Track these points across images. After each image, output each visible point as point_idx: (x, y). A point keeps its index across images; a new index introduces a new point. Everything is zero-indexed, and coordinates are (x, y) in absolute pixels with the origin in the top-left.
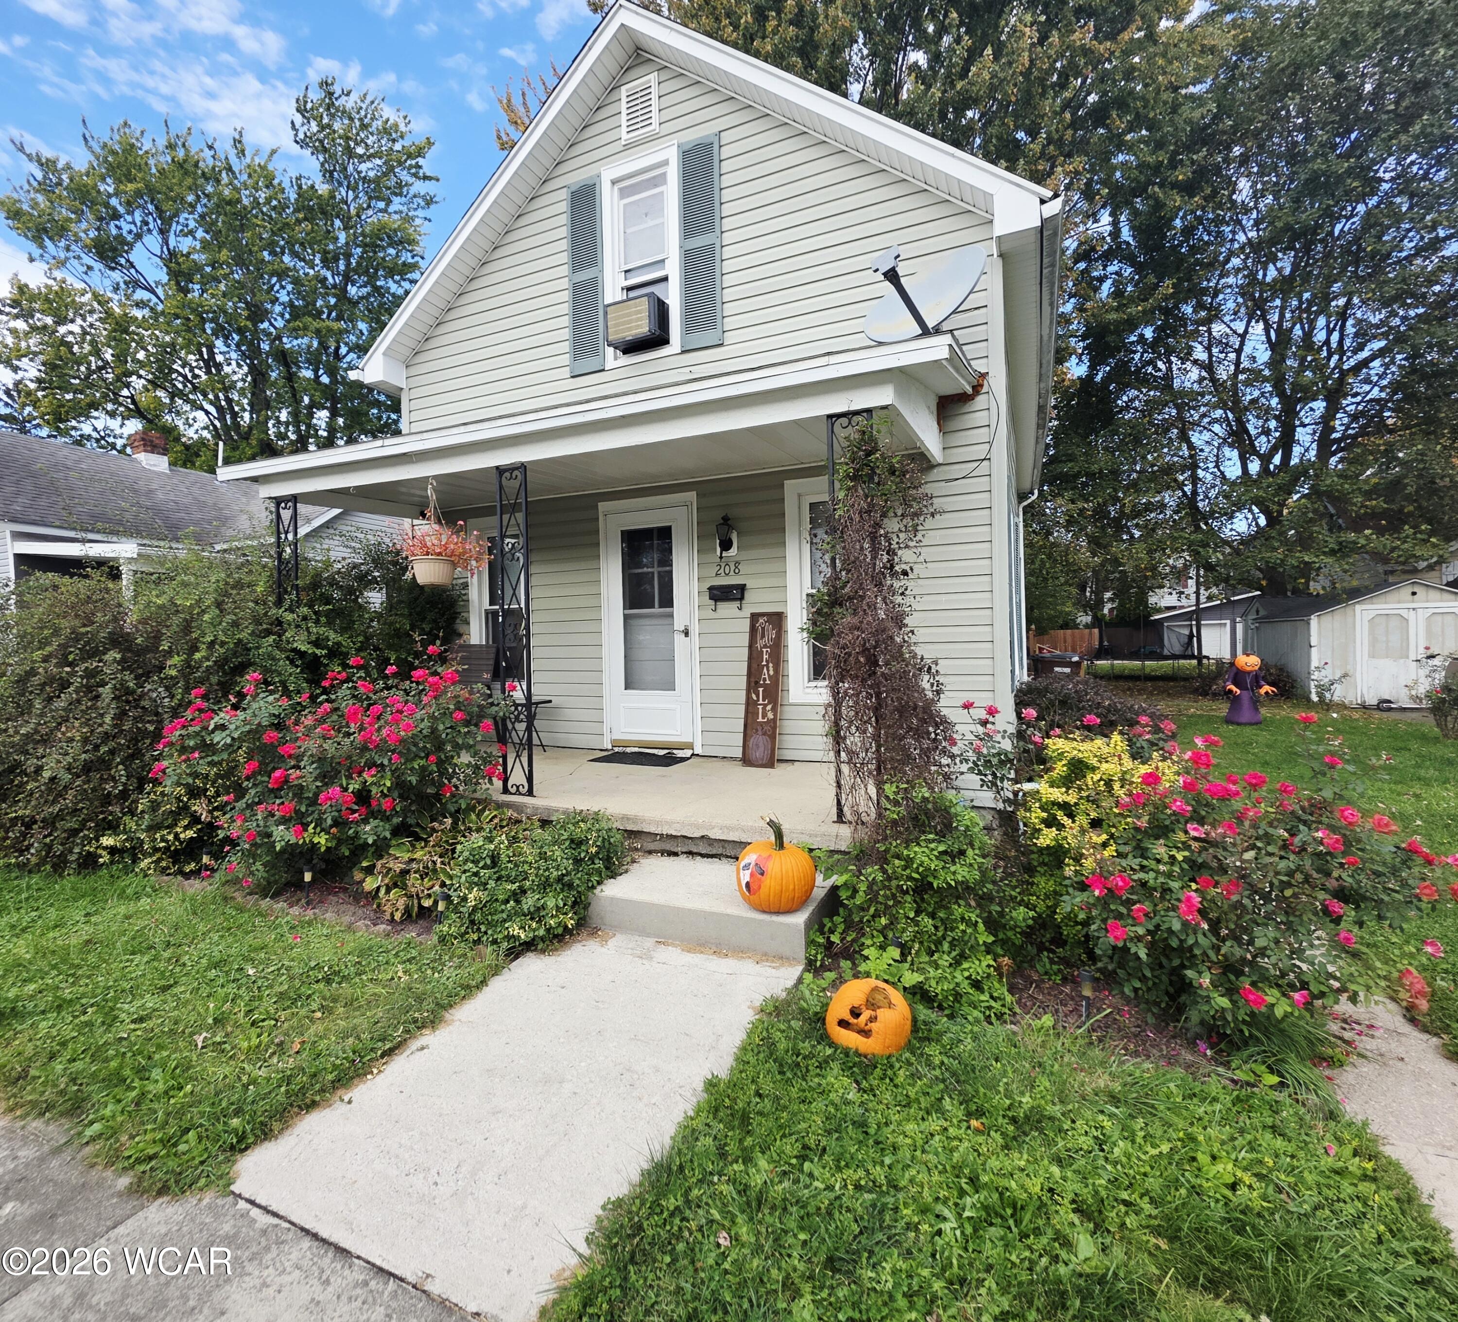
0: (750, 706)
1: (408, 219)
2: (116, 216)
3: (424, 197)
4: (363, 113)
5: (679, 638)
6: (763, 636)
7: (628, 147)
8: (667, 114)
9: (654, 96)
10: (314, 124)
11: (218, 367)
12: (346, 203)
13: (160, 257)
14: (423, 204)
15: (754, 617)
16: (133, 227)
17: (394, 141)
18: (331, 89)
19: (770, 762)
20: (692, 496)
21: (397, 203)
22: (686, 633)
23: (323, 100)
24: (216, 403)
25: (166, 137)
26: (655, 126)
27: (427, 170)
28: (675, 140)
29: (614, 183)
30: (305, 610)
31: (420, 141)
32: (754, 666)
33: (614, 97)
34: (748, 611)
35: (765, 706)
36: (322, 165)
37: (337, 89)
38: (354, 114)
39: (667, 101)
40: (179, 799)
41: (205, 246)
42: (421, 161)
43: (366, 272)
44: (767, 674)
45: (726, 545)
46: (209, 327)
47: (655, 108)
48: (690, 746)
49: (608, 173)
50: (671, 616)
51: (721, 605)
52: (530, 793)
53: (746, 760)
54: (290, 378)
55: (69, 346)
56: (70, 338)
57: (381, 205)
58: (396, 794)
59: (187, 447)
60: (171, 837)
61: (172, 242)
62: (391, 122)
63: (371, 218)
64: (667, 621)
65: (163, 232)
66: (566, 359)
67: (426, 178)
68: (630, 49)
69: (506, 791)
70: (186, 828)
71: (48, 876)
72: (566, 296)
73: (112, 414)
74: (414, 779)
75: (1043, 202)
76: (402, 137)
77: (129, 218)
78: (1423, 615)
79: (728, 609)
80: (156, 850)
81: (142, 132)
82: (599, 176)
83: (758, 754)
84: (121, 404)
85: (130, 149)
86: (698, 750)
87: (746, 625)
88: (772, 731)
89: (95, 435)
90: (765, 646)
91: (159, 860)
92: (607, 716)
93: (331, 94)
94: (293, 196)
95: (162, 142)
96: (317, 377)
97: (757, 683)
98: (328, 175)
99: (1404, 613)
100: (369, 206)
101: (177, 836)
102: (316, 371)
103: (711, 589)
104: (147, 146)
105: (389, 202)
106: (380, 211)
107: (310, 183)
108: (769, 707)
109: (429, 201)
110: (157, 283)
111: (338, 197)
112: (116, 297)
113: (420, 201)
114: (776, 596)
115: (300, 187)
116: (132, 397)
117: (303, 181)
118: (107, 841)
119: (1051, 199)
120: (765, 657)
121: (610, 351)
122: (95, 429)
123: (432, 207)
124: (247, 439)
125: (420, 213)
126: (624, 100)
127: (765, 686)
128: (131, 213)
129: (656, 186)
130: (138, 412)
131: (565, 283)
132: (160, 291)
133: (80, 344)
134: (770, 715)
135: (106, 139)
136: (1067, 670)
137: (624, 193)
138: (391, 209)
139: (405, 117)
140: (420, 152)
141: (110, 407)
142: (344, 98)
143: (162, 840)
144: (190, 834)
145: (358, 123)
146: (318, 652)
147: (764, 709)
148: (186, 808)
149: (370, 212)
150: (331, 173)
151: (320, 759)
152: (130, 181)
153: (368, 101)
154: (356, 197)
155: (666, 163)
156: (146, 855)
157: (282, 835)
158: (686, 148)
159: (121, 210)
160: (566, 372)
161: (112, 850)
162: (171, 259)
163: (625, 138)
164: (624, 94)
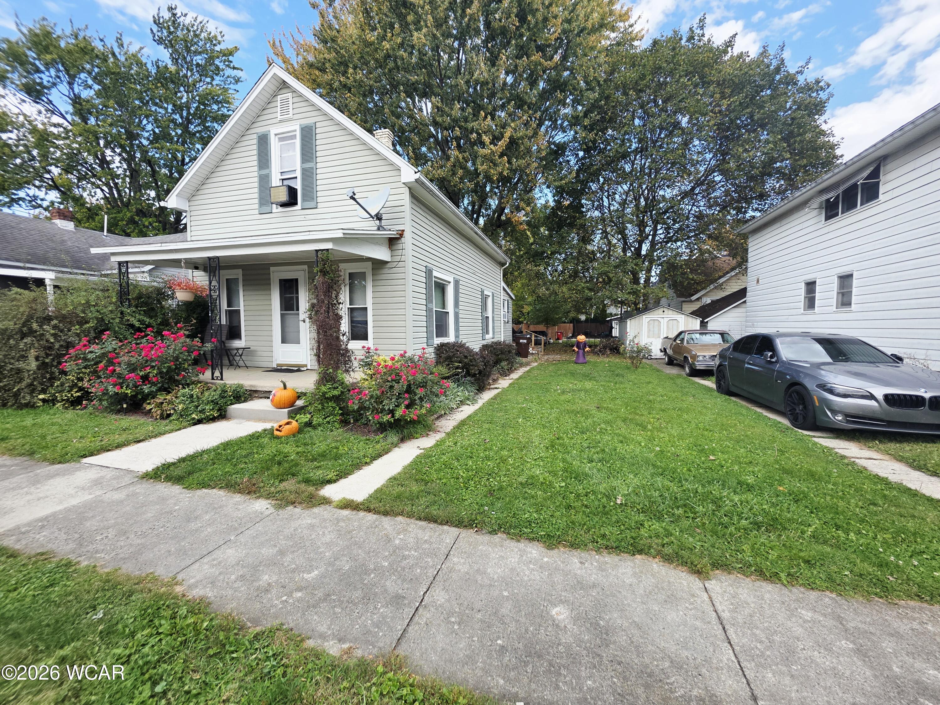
1: (226, 90)
2: (38, 71)
3: (234, 78)
4: (195, 28)
5: (301, 323)
7: (281, 121)
8: (296, 111)
9: (291, 102)
10: (165, 31)
11: (108, 163)
12: (187, 77)
13: (68, 97)
14: (233, 81)
16: (50, 79)
17: (215, 45)
18: (175, 12)
20: (306, 267)
21: (218, 80)
22: (304, 321)
23: (170, 18)
24: (107, 184)
25: (70, 28)
26: (291, 115)
27: (235, 64)
28: (298, 122)
29: (276, 135)
30: (134, 309)
31: (230, 47)
33: (275, 99)
36: (171, 55)
37: (178, 12)
38: (190, 28)
39: (296, 105)
40: (73, 381)
41: (98, 94)
42: (231, 58)
43: (200, 118)
46: (102, 142)
47: (291, 108)
48: (306, 366)
49: (273, 131)
50: (298, 314)
52: (222, 379)
54: (154, 173)
55: (9, 146)
56: (10, 142)
57: (208, 80)
58: (159, 376)
59: (89, 209)
60: (69, 395)
61: (76, 89)
62: (212, 34)
63: (202, 87)
64: (296, 316)
65: (70, 84)
66: (257, 206)
67: (234, 68)
68: (281, 82)
69: (213, 379)
70: (76, 392)
71: (15, 409)
72: (256, 179)
73: (39, 188)
74: (165, 370)
75: (415, 173)
76: (219, 44)
77: (47, 73)
78: (666, 320)
80: (63, 400)
81: (55, 24)
82: (269, 131)
84: (45, 182)
85: (48, 34)
86: (309, 367)
89: (28, 198)
91: (64, 404)
92: (275, 354)
93: (174, 15)
94: (154, 71)
95: (68, 32)
96: (171, 174)
98: (175, 61)
99: (659, 319)
100: (201, 80)
101: (72, 395)
102: (170, 171)
104: (59, 32)
105: (213, 79)
106: (208, 83)
107: (164, 64)
109: (237, 80)
110: (67, 113)
111: (181, 74)
112: (39, 118)
113: (232, 80)
115: (158, 67)
116: (52, 179)
117: (160, 63)
118: (41, 396)
119: (417, 172)
121: (274, 206)
122: (28, 195)
123: (239, 83)
124: (127, 207)
125: (232, 86)
126: (279, 102)
128: (48, 70)
129: (292, 139)
130: (55, 187)
131: (256, 174)
132: (69, 117)
133: (17, 146)
135: (32, 27)
136: (525, 341)
137: (279, 140)
138: (214, 83)
139: (221, 33)
140: (231, 53)
141: (37, 183)
142: (182, 18)
143: (66, 396)
144: (78, 394)
145: (192, 33)
146: (141, 326)
148: (76, 384)
149: (201, 84)
150: (177, 60)
151: (129, 364)
152: (48, 53)
153: (198, 21)
154: (192, 75)
155: (295, 131)
156: (58, 402)
157: (112, 390)
158: (303, 126)
159: (42, 68)
160: (257, 212)
161: (44, 401)
162: (76, 100)
163: (280, 118)
164: (279, 99)
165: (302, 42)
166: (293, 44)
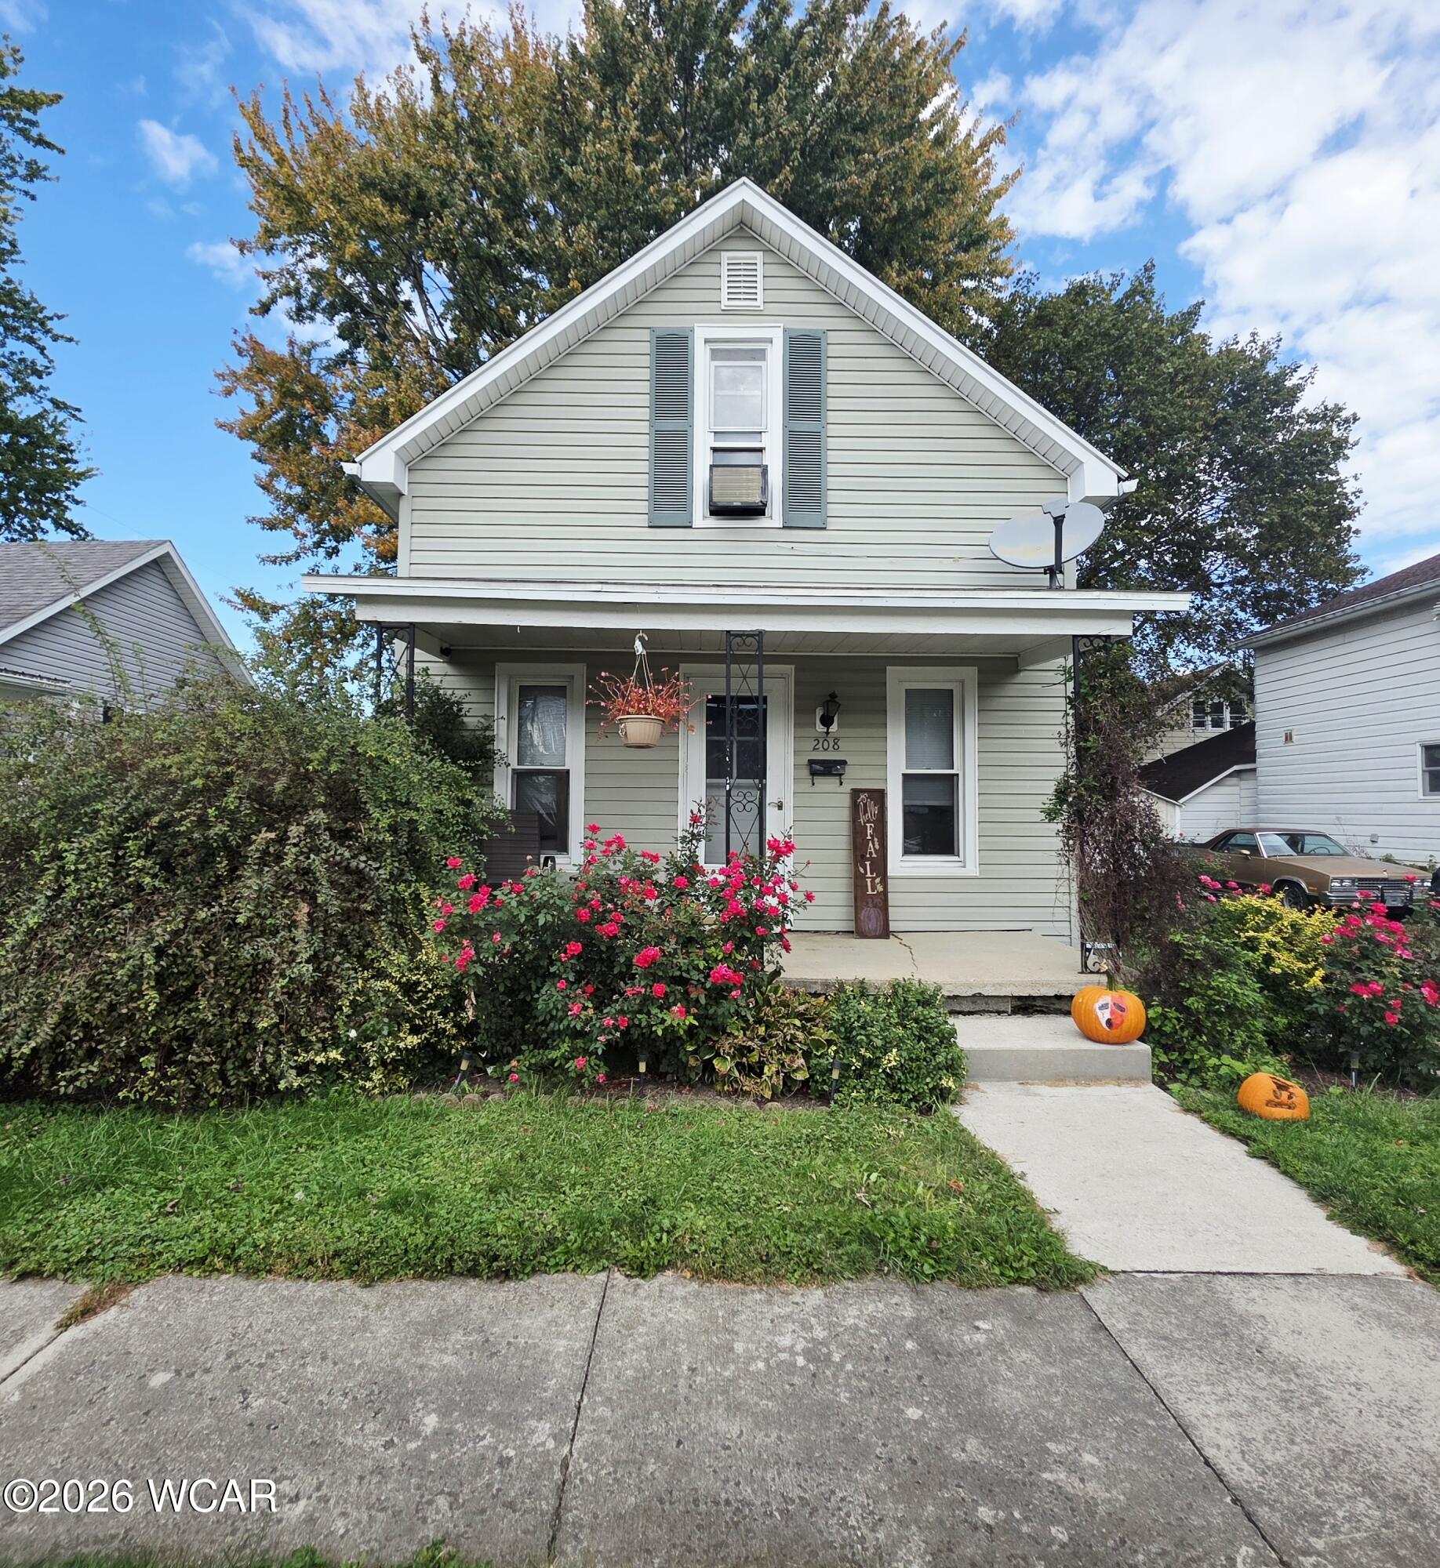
0: (858, 881)
5: (771, 810)
6: (865, 812)
7: (726, 312)
8: (773, 296)
9: (760, 274)
15: (856, 793)
19: (885, 933)
20: (790, 669)
22: (780, 807)
26: (760, 302)
28: (782, 323)
29: (707, 341)
32: (859, 840)
33: (713, 258)
34: (847, 787)
35: (873, 879)
39: (773, 283)
44: (872, 848)
45: (827, 721)
47: (759, 286)
51: (818, 780)
53: (859, 932)
66: (644, 507)
68: (736, 222)
75: (1120, 479)
79: (826, 784)
82: (692, 331)
83: (872, 925)
87: (846, 801)
88: (882, 903)
90: (869, 821)
97: (863, 857)
103: (811, 762)
108: (878, 880)
114: (875, 773)
119: (1127, 479)
120: (869, 832)
126: (725, 266)
127: (871, 859)
129: (754, 359)
131: (644, 427)
134: (880, 888)
137: (715, 355)
147: (873, 881)
155: (771, 340)
158: (794, 334)
160: (643, 520)
163: (725, 303)
164: (725, 262)
165: (331, 125)
166: (308, 123)
